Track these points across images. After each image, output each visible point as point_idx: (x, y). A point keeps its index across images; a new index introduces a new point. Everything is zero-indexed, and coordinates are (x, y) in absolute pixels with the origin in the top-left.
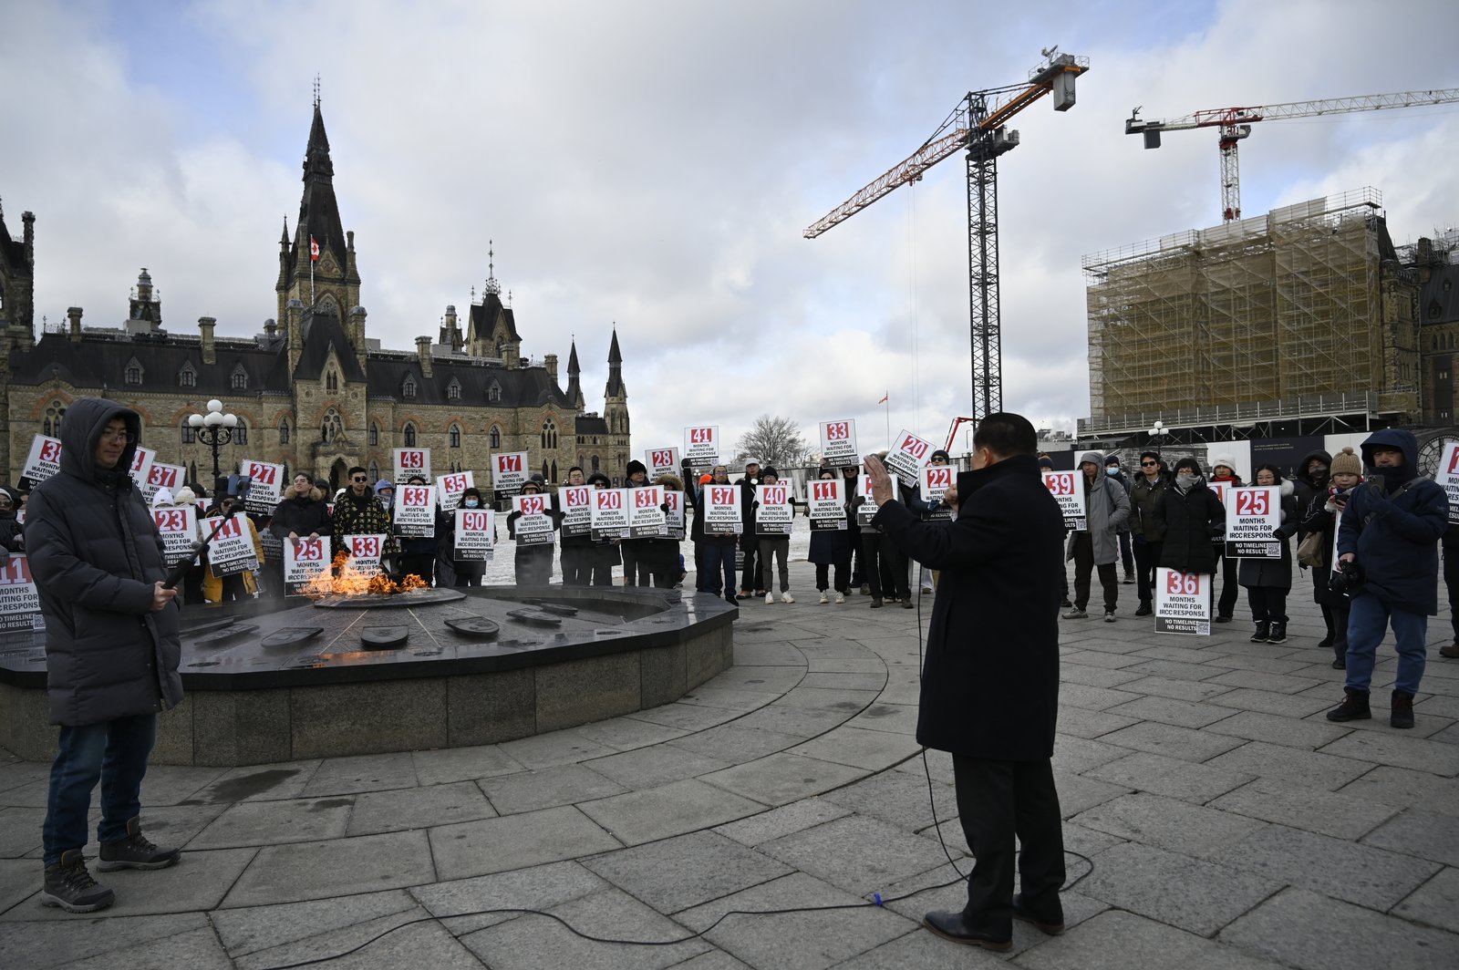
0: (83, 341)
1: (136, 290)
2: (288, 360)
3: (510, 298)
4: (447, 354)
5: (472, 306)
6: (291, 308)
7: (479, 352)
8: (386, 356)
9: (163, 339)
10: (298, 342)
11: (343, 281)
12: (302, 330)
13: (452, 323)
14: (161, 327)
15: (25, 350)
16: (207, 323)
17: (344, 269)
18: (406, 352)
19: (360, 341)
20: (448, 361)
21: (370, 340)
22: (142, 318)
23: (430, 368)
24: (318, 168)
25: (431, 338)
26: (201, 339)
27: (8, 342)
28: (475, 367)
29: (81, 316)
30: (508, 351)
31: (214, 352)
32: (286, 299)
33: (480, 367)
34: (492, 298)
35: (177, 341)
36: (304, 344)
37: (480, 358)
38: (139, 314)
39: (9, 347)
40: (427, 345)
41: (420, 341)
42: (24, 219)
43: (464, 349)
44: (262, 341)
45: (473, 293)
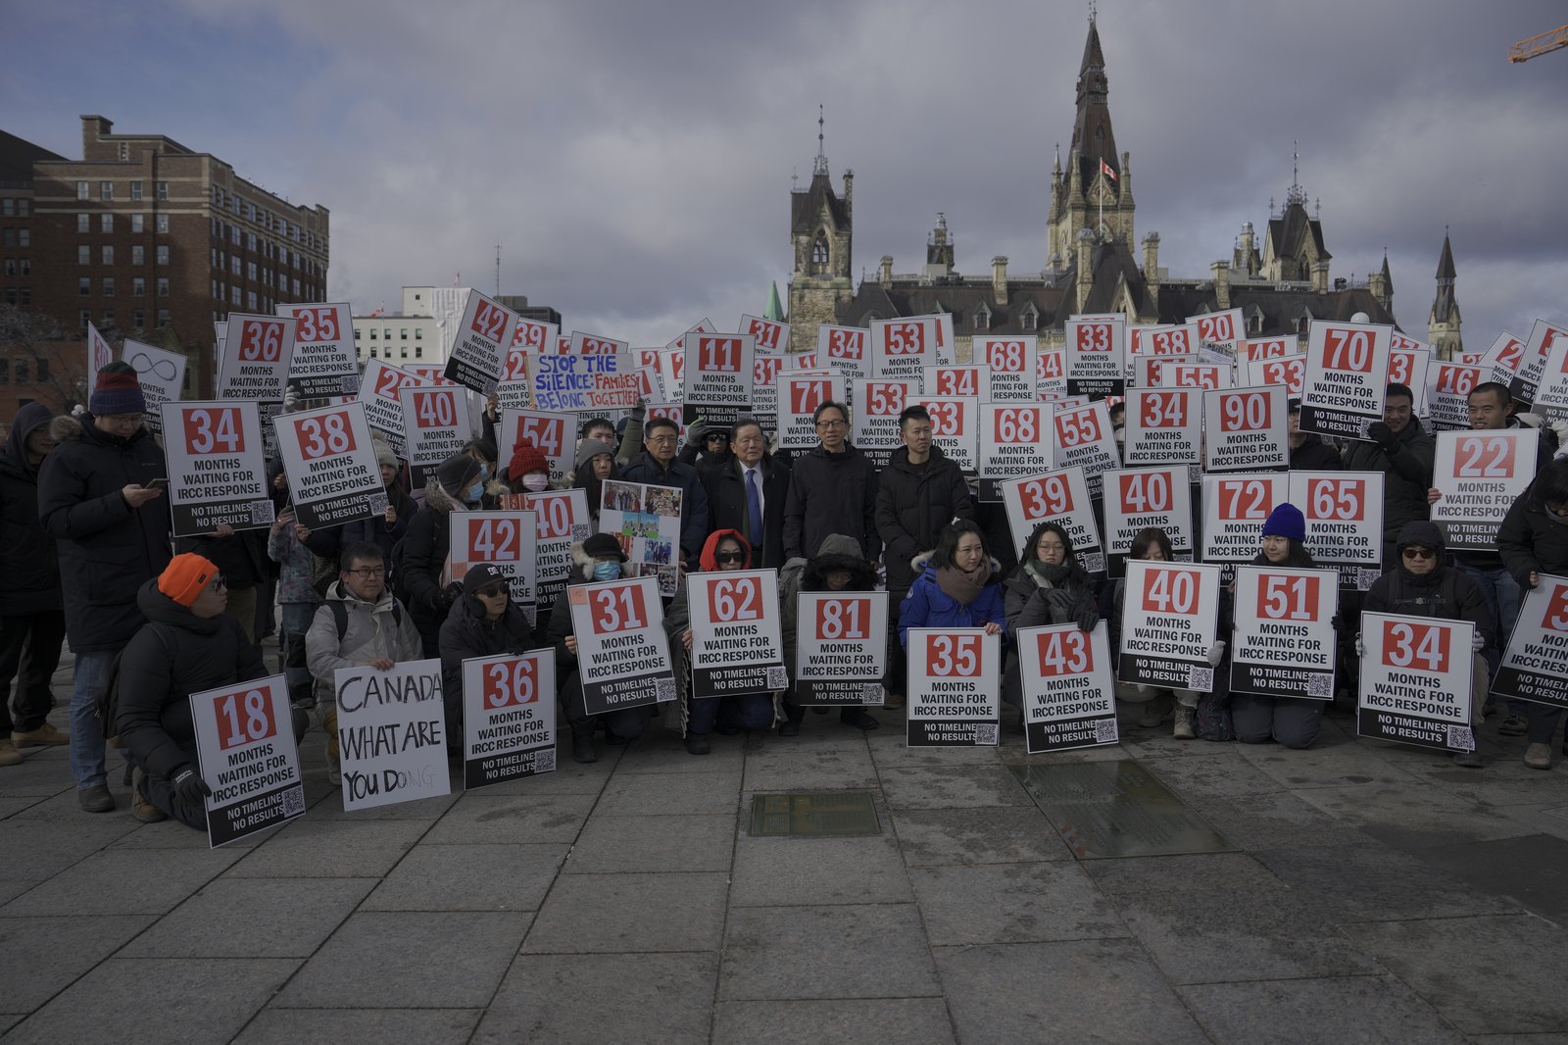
0: (893, 288)
1: (933, 234)
2: (1076, 296)
3: (1318, 207)
4: (1242, 279)
5: (1271, 222)
6: (1083, 240)
7: (1278, 274)
8: (1176, 286)
9: (960, 282)
10: (1088, 275)
11: (1115, 209)
12: (1092, 262)
13: (1250, 243)
14: (954, 269)
15: (845, 299)
16: (1001, 262)
17: (1117, 197)
18: (1200, 281)
19: (1151, 271)
20: (1249, 287)
21: (1162, 268)
22: (940, 261)
23: (1227, 297)
24: (1093, 87)
25: (1228, 263)
26: (994, 280)
27: (832, 293)
28: (1278, 292)
29: (891, 265)
30: (1321, 271)
31: (1005, 292)
32: (1057, 233)
33: (1286, 292)
34: (1296, 209)
35: (971, 283)
36: (1094, 277)
37: (1281, 285)
38: (935, 258)
39: (833, 298)
40: (1225, 271)
41: (1216, 265)
42: (845, 176)
43: (1265, 272)
44: (1049, 277)
45: (1272, 206)
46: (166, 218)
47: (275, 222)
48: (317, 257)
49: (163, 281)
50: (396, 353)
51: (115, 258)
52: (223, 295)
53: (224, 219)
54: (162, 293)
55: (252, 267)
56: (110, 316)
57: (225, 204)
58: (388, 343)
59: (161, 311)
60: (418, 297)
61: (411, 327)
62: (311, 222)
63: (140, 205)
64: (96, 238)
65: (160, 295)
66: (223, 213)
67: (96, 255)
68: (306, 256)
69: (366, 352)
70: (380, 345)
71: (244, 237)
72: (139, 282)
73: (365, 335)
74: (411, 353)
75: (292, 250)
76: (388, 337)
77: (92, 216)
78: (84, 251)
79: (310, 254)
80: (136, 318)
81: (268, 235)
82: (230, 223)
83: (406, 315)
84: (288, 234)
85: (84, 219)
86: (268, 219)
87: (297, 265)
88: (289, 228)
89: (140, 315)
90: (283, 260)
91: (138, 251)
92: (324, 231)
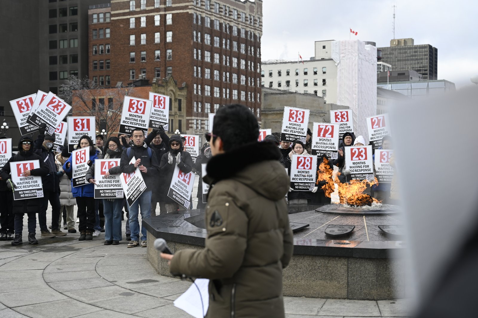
46: (171, 15)
47: (230, 11)
48: (255, 29)
49: (169, 51)
50: (311, 84)
51: (147, 40)
52: (200, 56)
53: (200, 13)
54: (169, 58)
55: (217, 39)
56: (144, 72)
57: (202, 5)
58: (306, 77)
59: (168, 68)
60: (324, 47)
61: (319, 66)
62: (252, 10)
63: (158, 10)
64: (138, 31)
65: (168, 59)
66: (200, 10)
67: (138, 40)
68: (248, 29)
69: (293, 84)
70: (301, 78)
71: (212, 22)
72: (158, 53)
73: (292, 73)
74: (320, 83)
75: (240, 27)
76: (306, 73)
77: (136, 19)
78: (133, 38)
79: (251, 28)
80: (156, 73)
81: (226, 20)
82: (204, 15)
83: (317, 58)
84: (238, 18)
85: (132, 21)
86: (226, 10)
87: (243, 36)
88: (238, 14)
89: (158, 71)
90: (235, 33)
91: (157, 35)
92: (259, 13)
